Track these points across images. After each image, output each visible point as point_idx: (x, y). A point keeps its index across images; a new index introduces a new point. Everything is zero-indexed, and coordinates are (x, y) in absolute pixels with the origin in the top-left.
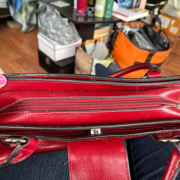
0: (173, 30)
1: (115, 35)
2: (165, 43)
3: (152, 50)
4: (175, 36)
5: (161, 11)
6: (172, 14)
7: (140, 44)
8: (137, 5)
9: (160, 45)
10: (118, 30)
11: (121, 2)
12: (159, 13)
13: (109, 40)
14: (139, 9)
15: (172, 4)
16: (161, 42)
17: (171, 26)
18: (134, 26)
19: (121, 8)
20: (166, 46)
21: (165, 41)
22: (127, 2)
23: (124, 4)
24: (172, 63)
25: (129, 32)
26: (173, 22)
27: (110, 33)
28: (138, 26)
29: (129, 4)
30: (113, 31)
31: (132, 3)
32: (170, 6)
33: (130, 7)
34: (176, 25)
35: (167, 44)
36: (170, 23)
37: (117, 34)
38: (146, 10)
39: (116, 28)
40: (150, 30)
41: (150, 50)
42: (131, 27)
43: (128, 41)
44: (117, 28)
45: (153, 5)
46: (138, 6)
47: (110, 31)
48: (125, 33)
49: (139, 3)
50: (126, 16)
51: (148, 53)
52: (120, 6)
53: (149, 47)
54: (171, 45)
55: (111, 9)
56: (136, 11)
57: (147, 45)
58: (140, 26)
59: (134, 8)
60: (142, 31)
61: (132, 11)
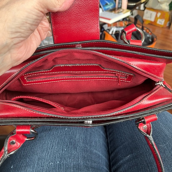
0: (160, 22)
1: (103, 37)
2: (148, 38)
4: (163, 28)
5: (146, 6)
8: (120, 6)
10: (105, 32)
11: (104, 6)
12: (145, 8)
14: (121, 10)
17: (158, 18)
18: (120, 26)
19: (104, 12)
20: (150, 40)
22: (109, 5)
23: (107, 7)
25: (116, 31)
26: (159, 14)
28: (123, 24)
29: (111, 7)
30: (100, 33)
31: (115, 6)
33: (113, 10)
34: (162, 17)
35: (151, 38)
36: (156, 16)
38: (128, 10)
39: (103, 30)
42: (117, 27)
44: (104, 30)
45: (134, 4)
46: (121, 8)
48: (112, 34)
49: (120, 5)
50: (109, 19)
52: (104, 10)
54: (155, 39)
56: (118, 12)
58: (125, 24)
59: (117, 9)
61: (115, 13)
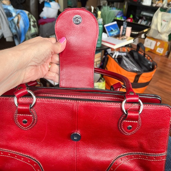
0: (159, 50)
1: (106, 60)
2: (149, 65)
3: (139, 72)
4: (162, 56)
5: (147, 35)
6: (156, 37)
7: (128, 67)
8: (124, 34)
9: (145, 66)
10: (108, 56)
11: (109, 32)
13: (101, 64)
14: (125, 37)
15: (156, 29)
16: (146, 64)
17: (157, 47)
18: (122, 51)
19: (109, 37)
20: (151, 67)
21: (149, 63)
22: (114, 32)
23: (112, 33)
24: (160, 81)
25: (119, 56)
26: (159, 44)
27: (101, 59)
28: (126, 50)
29: (116, 33)
30: (104, 57)
31: (119, 32)
32: (155, 30)
33: (117, 36)
34: (161, 46)
35: (152, 65)
36: (156, 45)
37: (108, 58)
38: (131, 38)
39: (106, 54)
40: (135, 54)
41: (136, 72)
42: (120, 52)
43: (117, 65)
44: (108, 54)
45: (137, 33)
46: (125, 35)
47: (102, 57)
48: (114, 58)
49: (124, 32)
50: (114, 45)
51: (135, 74)
52: (109, 36)
53: (136, 69)
54: (156, 66)
55: (100, 39)
56: (122, 39)
57: (134, 67)
59: (120, 36)
60: (129, 55)
61: (119, 39)
